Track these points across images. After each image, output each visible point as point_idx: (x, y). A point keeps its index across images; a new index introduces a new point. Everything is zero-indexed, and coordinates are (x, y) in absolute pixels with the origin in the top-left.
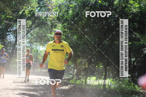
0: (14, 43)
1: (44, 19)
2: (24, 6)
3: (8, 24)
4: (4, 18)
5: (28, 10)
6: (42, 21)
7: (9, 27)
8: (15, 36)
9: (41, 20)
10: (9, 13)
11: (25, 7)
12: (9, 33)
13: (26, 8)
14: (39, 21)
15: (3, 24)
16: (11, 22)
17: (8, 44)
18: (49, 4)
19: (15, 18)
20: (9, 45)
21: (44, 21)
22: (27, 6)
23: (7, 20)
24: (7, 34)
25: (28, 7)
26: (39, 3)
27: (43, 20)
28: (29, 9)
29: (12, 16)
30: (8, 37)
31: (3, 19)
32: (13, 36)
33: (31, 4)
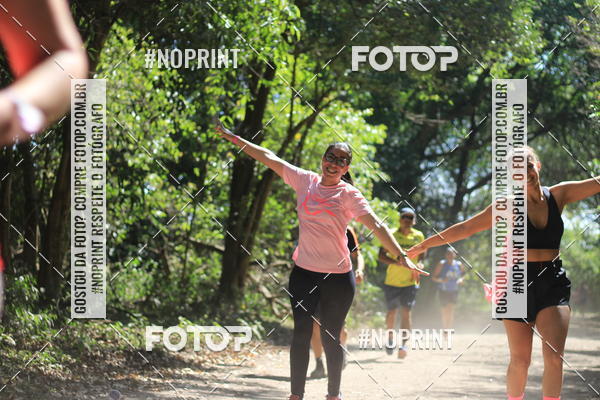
0: (451, 202)
1: (572, 99)
2: (486, 49)
3: (425, 125)
4: (407, 104)
5: (504, 66)
6: (562, 106)
7: (430, 140)
8: (453, 174)
9: (560, 103)
10: (425, 83)
11: (490, 53)
12: (431, 165)
13: (495, 57)
14: (549, 110)
15: (402, 128)
16: (436, 118)
17: (428, 208)
18: (592, 36)
19: (451, 102)
20: (430, 212)
21: (572, 105)
22: (500, 50)
23: (418, 109)
24: (422, 166)
25: (504, 53)
26: (547, 35)
27: (567, 102)
28: (506, 59)
29: (441, 94)
30: (426, 179)
31: (405, 109)
32: (445, 176)
33: (516, 41)
